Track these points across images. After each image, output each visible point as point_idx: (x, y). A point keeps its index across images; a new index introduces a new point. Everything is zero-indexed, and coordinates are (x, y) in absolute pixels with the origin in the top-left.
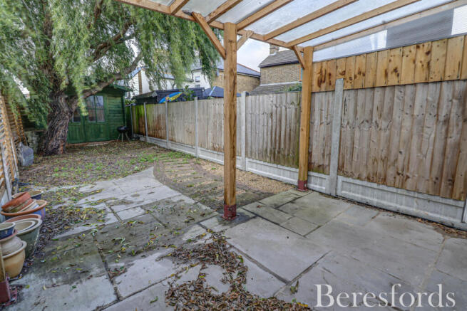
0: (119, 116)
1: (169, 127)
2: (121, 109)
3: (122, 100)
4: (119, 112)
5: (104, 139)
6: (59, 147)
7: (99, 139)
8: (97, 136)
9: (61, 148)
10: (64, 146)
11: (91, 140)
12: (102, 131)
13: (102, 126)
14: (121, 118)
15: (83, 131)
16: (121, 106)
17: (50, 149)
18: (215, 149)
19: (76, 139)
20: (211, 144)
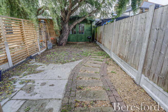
0: (89, 32)
1: (103, 38)
2: (91, 29)
3: (91, 25)
4: (90, 30)
5: (83, 41)
6: (63, 43)
7: (82, 41)
8: (81, 40)
9: (64, 44)
10: (65, 43)
11: (79, 41)
12: (83, 38)
13: (83, 36)
14: (90, 33)
15: (77, 38)
16: (90, 28)
17: (61, 44)
18: (120, 56)
19: (74, 41)
20: (118, 53)
